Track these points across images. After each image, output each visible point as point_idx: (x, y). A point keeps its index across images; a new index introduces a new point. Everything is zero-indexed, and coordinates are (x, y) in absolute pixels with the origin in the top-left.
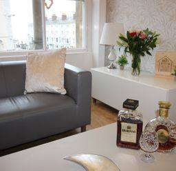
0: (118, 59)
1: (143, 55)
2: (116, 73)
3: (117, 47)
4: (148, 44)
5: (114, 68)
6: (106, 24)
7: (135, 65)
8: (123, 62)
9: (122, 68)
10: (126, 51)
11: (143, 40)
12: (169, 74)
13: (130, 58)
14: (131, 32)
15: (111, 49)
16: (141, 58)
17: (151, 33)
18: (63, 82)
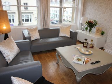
0: (85, 28)
1: (93, 28)
2: (84, 32)
3: (85, 25)
4: (94, 25)
5: (84, 30)
6: (82, 17)
7: (90, 30)
8: (87, 29)
9: (86, 31)
10: (88, 26)
11: (93, 24)
12: (99, 33)
13: (89, 28)
14: (89, 21)
15: (83, 25)
16: (92, 28)
17: (96, 21)
18: (70, 34)
